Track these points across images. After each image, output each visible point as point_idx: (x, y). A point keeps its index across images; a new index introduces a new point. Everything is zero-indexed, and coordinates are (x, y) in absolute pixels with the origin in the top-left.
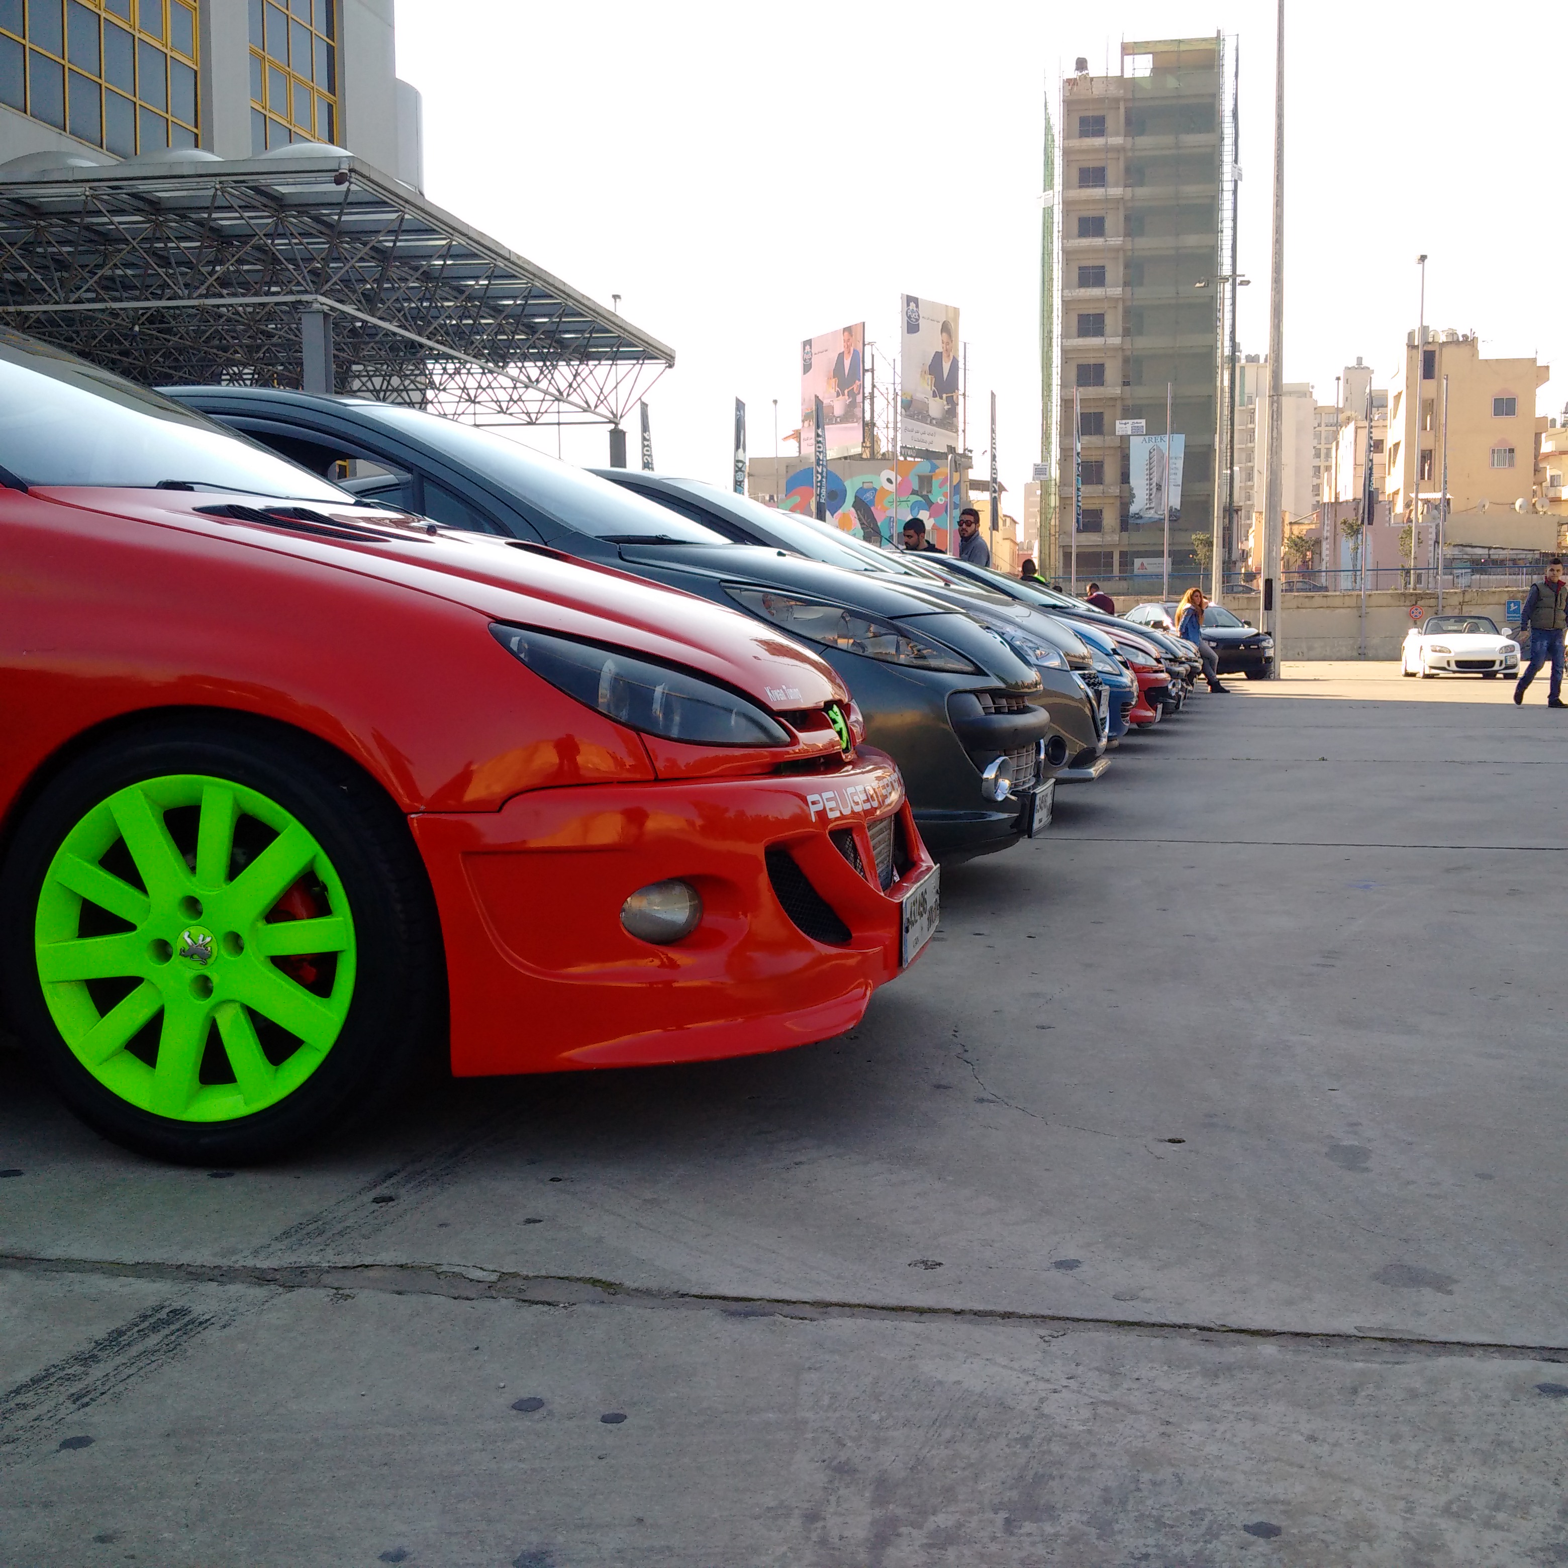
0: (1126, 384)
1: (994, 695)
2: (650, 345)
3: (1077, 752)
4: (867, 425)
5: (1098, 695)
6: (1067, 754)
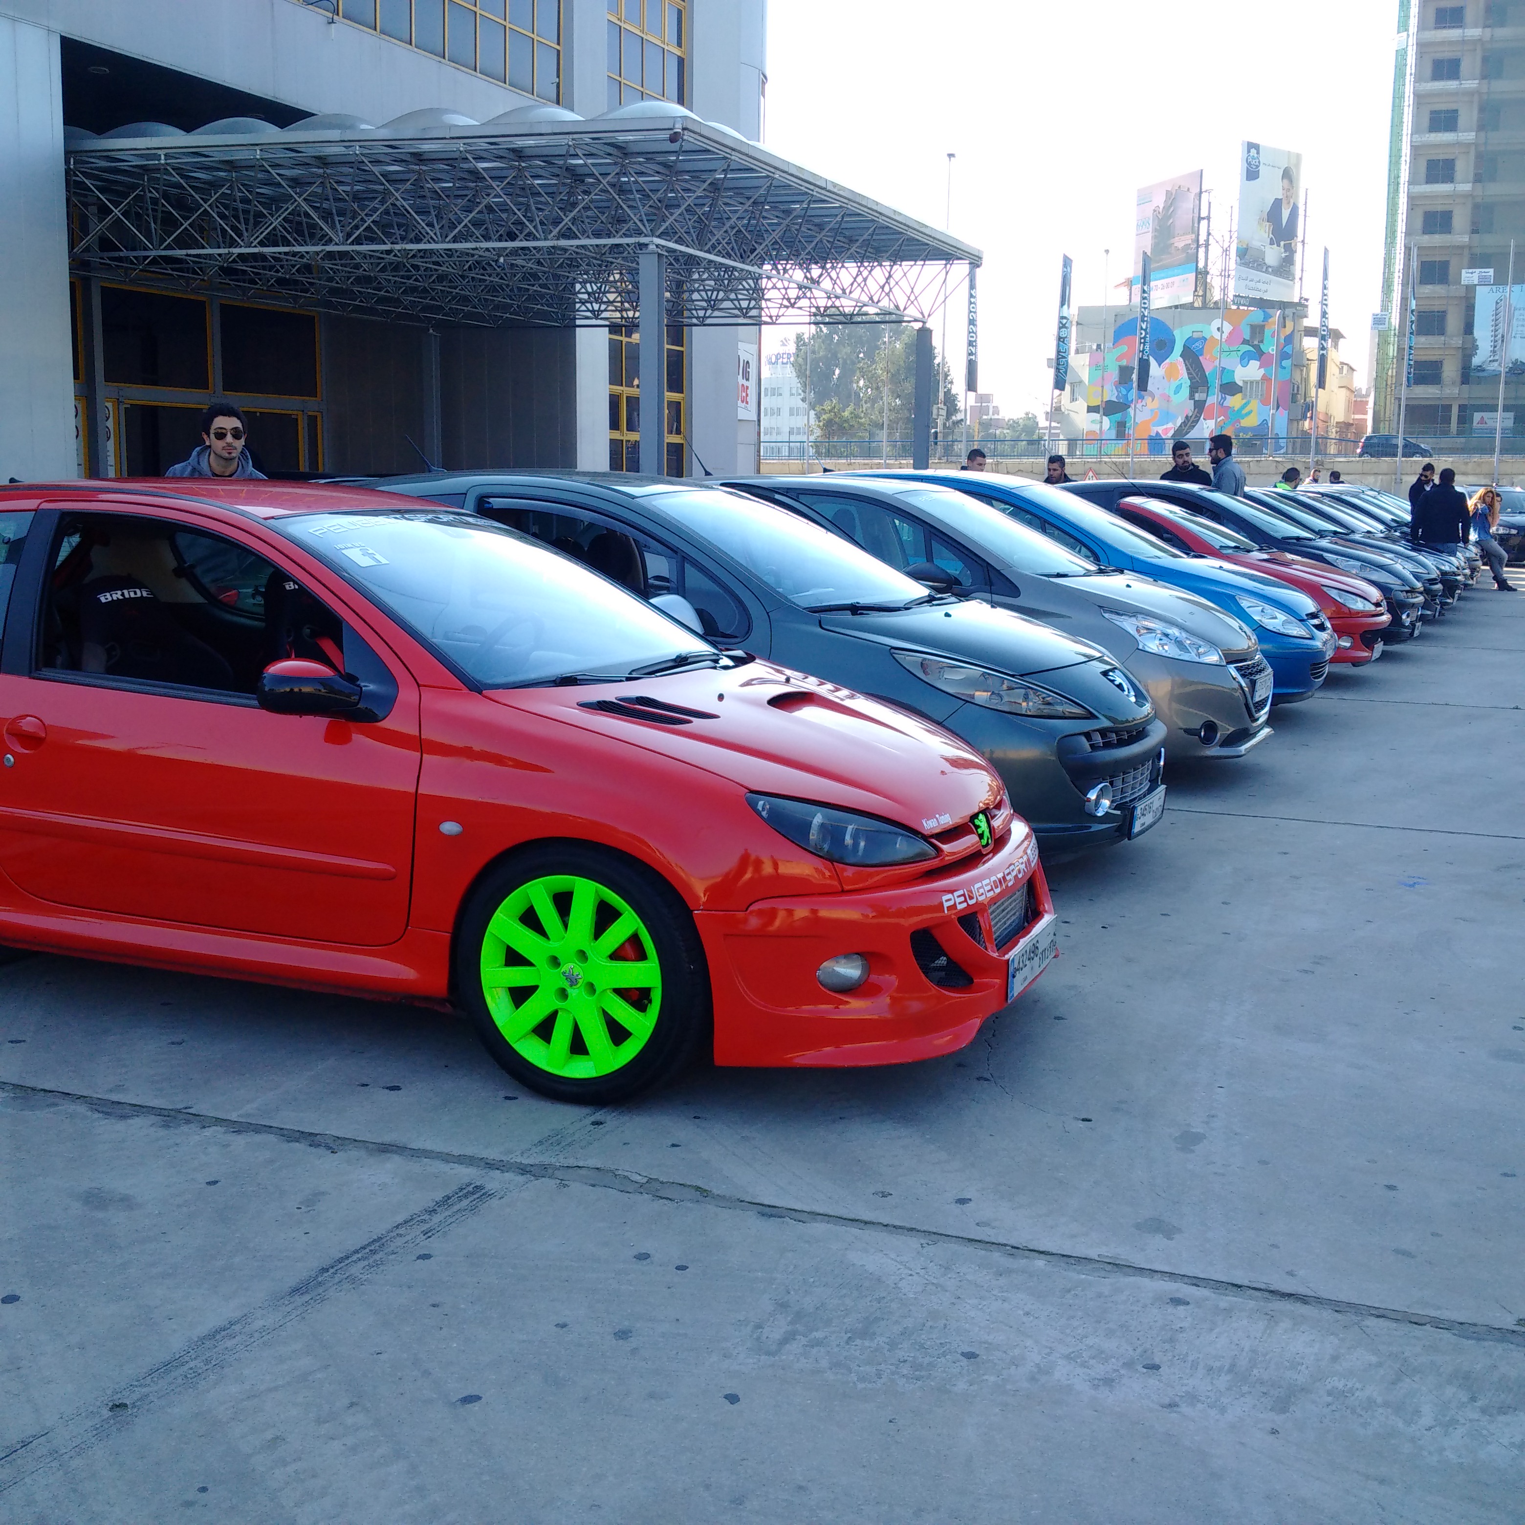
0: (1475, 231)
1: (1103, 732)
2: (958, 249)
3: (1229, 732)
4: (1200, 273)
5: (1253, 684)
6: (1219, 735)
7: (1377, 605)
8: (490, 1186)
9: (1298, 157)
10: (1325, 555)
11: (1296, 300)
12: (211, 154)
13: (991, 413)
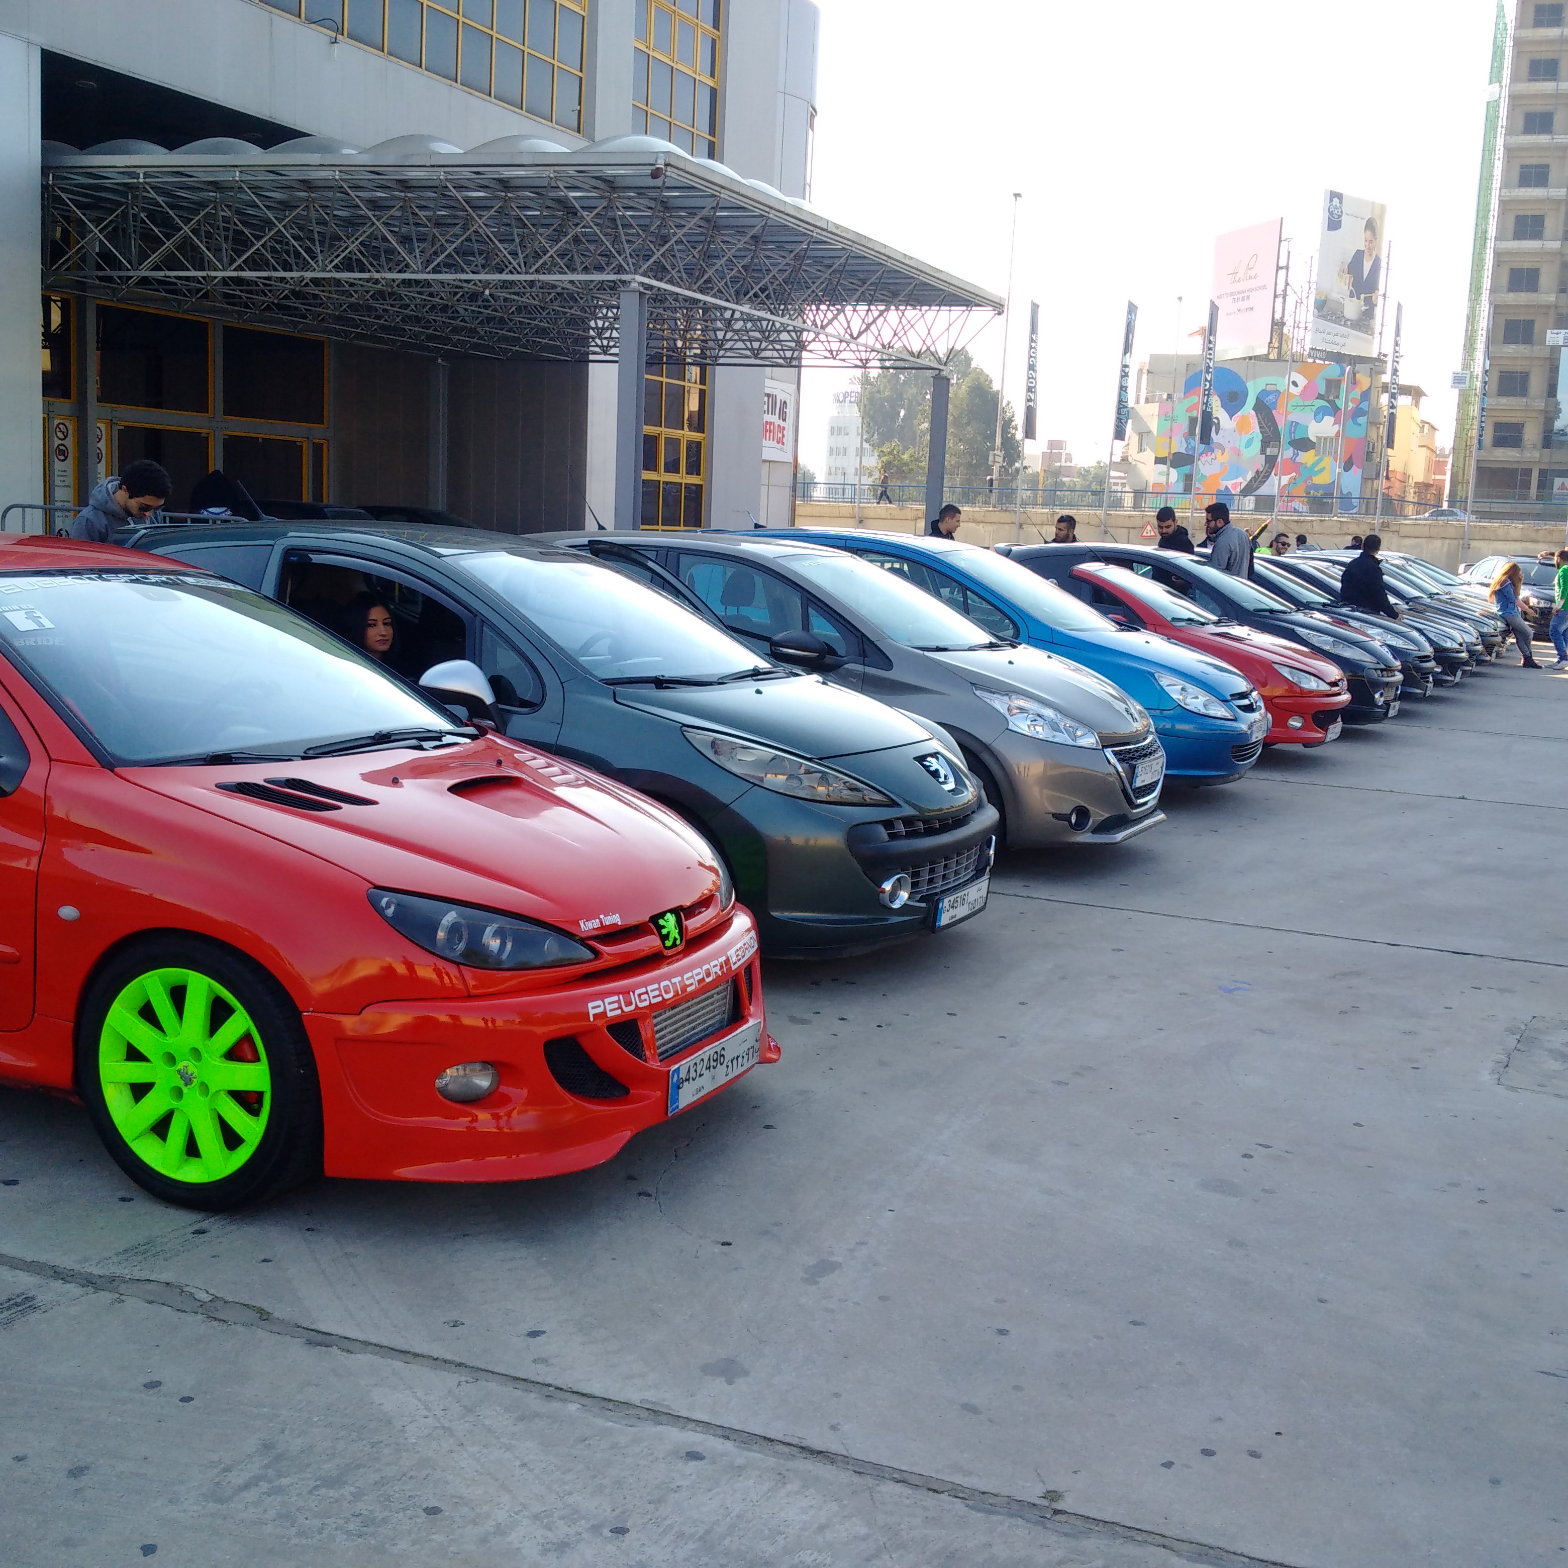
0: (1562, 291)
1: (908, 821)
2: (977, 295)
3: (1103, 818)
4: (1276, 324)
5: (1133, 769)
6: (1091, 821)
7: (1334, 684)
8: (42, 1297)
9: (1383, 208)
10: (1298, 630)
11: (1375, 355)
12: (194, 174)
13: (1063, 460)
